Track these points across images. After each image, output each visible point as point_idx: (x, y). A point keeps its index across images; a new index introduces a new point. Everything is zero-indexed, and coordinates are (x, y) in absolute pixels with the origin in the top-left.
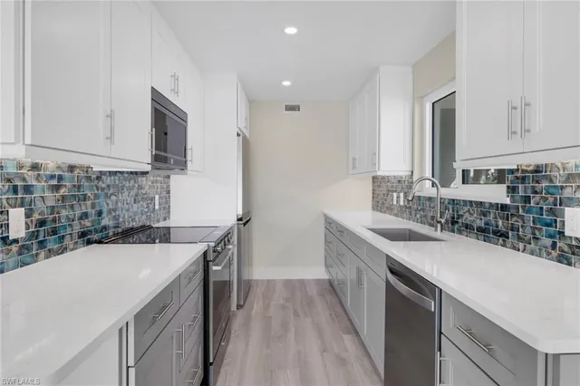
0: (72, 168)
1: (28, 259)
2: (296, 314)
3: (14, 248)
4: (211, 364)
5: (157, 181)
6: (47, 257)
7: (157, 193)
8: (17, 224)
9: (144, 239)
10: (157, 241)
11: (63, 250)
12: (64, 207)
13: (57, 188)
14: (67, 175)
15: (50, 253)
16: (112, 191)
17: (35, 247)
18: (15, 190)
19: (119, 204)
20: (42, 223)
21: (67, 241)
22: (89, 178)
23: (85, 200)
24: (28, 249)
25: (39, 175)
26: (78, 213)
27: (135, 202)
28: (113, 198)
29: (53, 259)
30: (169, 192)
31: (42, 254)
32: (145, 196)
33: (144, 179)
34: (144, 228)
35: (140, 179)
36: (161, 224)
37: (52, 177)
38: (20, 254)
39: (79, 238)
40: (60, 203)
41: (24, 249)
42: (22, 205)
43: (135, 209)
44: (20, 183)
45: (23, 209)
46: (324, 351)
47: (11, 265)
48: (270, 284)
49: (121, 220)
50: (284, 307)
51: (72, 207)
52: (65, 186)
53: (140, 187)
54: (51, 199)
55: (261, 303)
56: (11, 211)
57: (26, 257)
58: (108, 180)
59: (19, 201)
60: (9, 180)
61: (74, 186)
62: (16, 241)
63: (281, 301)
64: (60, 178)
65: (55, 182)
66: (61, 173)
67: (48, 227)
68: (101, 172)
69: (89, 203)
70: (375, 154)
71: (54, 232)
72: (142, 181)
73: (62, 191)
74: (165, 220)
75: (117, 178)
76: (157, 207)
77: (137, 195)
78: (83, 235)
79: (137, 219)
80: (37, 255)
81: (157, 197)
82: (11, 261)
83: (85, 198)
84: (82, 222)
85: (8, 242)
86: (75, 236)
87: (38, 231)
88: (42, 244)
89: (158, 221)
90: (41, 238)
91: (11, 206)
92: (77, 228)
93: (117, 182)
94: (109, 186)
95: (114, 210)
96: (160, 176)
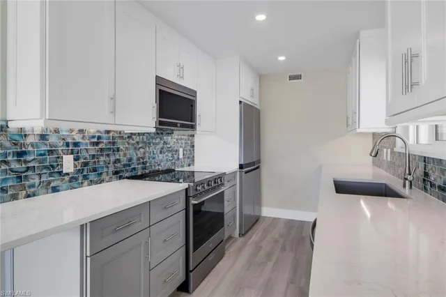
0: (108, 132)
1: (76, 185)
2: (283, 249)
3: (67, 178)
4: (191, 271)
5: (181, 139)
6: (89, 185)
7: (181, 147)
8: (68, 164)
9: (169, 178)
10: (181, 181)
11: (102, 181)
12: (102, 155)
13: (97, 144)
14: (105, 135)
15: (92, 183)
16: (140, 146)
17: (81, 178)
18: (68, 145)
19: (147, 155)
20: (86, 164)
21: (104, 176)
22: (122, 138)
23: (118, 151)
24: (76, 179)
25: (84, 136)
26: (112, 159)
27: (161, 153)
28: (142, 150)
29: (94, 186)
30: (193, 146)
31: (86, 183)
32: (170, 149)
33: (170, 137)
34: (169, 171)
35: (165, 138)
36: (186, 169)
37: (93, 137)
38: (70, 182)
39: (114, 174)
40: (99, 153)
41: (73, 179)
42: (72, 154)
43: (161, 158)
44: (70, 141)
45: (72, 156)
46: (291, 283)
47: (64, 188)
48: (275, 221)
49: (148, 164)
50: (276, 241)
51: (108, 155)
52: (103, 142)
53: (165, 143)
54: (93, 150)
55: (260, 234)
56: (64, 156)
57: (74, 184)
58: (137, 139)
59: (70, 151)
60: (64, 139)
61: (110, 142)
62: (68, 174)
63: (277, 236)
64: (99, 138)
65: (95, 140)
66: (100, 134)
67: (91, 166)
68: (131, 133)
69: (121, 153)
70: (355, 113)
71: (95, 170)
72: (167, 139)
73: (100, 146)
74: (189, 165)
75: (145, 137)
76: (181, 156)
77: (162, 148)
78: (116, 173)
79: (162, 164)
80: (82, 183)
81: (181, 150)
82: (65, 186)
83: (118, 150)
84: (116, 165)
85: (62, 175)
86: (110, 173)
87: (83, 169)
88: (85, 177)
89: (183, 166)
90: (85, 173)
91: (64, 154)
92: (112, 169)
93: (145, 140)
94: (138, 143)
95: (143, 158)
96: (184, 135)
